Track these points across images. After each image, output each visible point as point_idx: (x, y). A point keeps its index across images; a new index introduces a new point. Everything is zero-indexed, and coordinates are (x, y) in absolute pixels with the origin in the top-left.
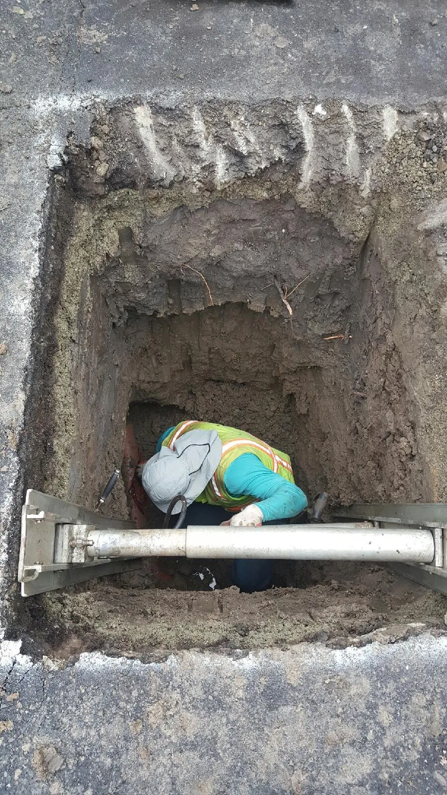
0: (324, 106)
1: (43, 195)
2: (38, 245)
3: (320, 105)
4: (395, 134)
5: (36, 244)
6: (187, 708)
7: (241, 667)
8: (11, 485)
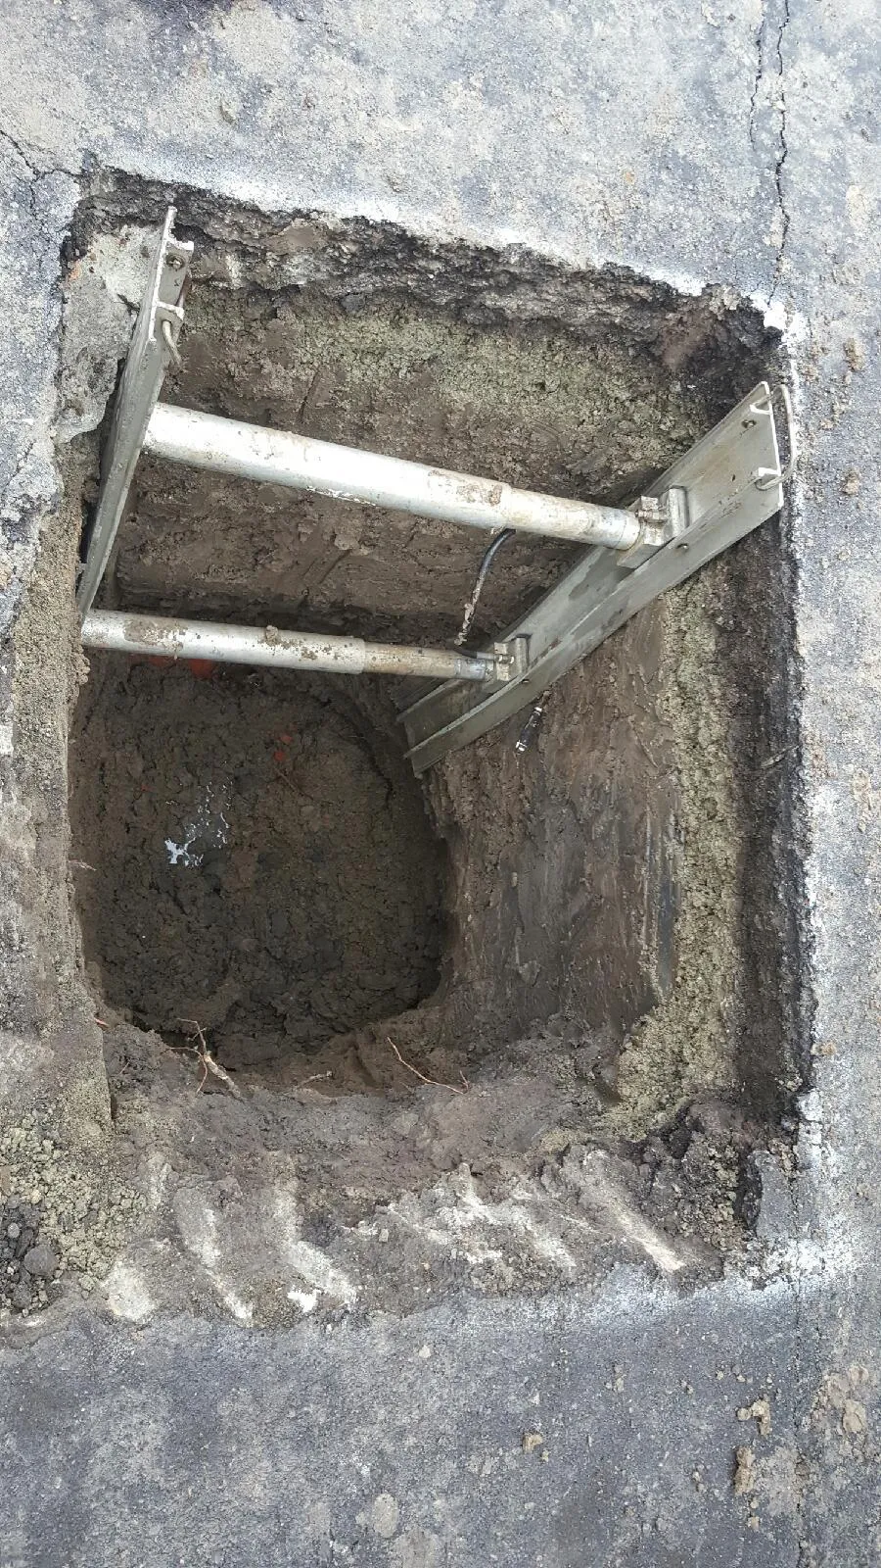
0: (295, 1308)
1: (820, 1029)
2: (812, 922)
3: (305, 1311)
4: (108, 1271)
5: (816, 921)
6: (581, 206)
7: (517, 233)
8: (799, 521)
